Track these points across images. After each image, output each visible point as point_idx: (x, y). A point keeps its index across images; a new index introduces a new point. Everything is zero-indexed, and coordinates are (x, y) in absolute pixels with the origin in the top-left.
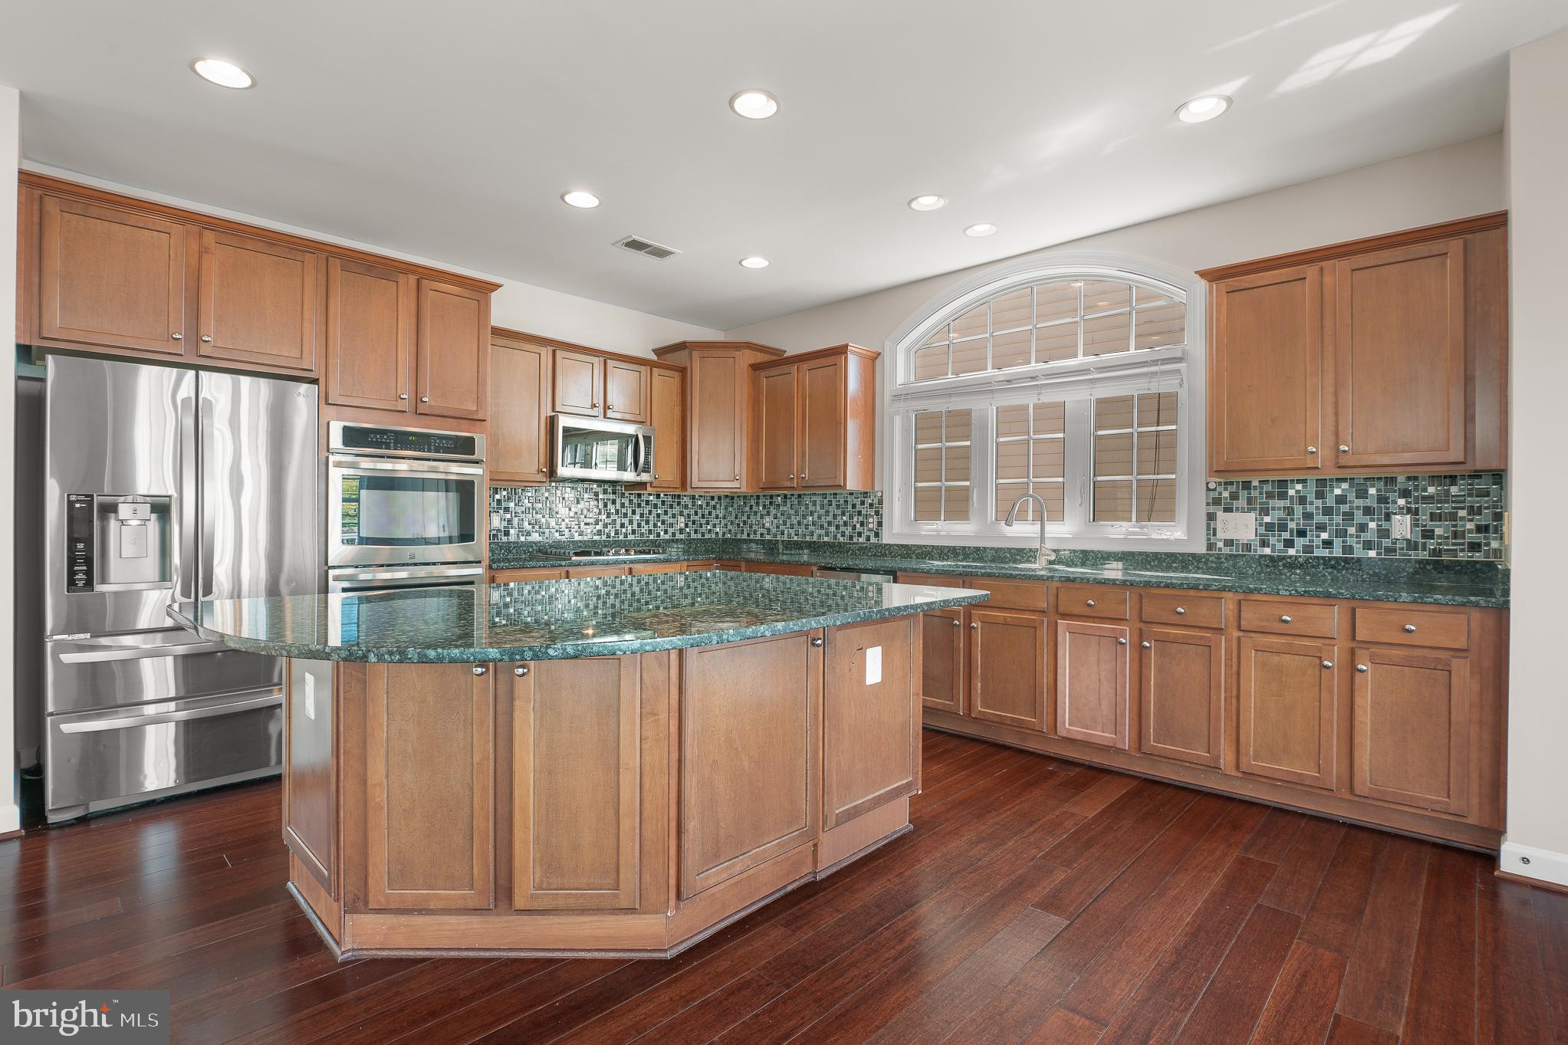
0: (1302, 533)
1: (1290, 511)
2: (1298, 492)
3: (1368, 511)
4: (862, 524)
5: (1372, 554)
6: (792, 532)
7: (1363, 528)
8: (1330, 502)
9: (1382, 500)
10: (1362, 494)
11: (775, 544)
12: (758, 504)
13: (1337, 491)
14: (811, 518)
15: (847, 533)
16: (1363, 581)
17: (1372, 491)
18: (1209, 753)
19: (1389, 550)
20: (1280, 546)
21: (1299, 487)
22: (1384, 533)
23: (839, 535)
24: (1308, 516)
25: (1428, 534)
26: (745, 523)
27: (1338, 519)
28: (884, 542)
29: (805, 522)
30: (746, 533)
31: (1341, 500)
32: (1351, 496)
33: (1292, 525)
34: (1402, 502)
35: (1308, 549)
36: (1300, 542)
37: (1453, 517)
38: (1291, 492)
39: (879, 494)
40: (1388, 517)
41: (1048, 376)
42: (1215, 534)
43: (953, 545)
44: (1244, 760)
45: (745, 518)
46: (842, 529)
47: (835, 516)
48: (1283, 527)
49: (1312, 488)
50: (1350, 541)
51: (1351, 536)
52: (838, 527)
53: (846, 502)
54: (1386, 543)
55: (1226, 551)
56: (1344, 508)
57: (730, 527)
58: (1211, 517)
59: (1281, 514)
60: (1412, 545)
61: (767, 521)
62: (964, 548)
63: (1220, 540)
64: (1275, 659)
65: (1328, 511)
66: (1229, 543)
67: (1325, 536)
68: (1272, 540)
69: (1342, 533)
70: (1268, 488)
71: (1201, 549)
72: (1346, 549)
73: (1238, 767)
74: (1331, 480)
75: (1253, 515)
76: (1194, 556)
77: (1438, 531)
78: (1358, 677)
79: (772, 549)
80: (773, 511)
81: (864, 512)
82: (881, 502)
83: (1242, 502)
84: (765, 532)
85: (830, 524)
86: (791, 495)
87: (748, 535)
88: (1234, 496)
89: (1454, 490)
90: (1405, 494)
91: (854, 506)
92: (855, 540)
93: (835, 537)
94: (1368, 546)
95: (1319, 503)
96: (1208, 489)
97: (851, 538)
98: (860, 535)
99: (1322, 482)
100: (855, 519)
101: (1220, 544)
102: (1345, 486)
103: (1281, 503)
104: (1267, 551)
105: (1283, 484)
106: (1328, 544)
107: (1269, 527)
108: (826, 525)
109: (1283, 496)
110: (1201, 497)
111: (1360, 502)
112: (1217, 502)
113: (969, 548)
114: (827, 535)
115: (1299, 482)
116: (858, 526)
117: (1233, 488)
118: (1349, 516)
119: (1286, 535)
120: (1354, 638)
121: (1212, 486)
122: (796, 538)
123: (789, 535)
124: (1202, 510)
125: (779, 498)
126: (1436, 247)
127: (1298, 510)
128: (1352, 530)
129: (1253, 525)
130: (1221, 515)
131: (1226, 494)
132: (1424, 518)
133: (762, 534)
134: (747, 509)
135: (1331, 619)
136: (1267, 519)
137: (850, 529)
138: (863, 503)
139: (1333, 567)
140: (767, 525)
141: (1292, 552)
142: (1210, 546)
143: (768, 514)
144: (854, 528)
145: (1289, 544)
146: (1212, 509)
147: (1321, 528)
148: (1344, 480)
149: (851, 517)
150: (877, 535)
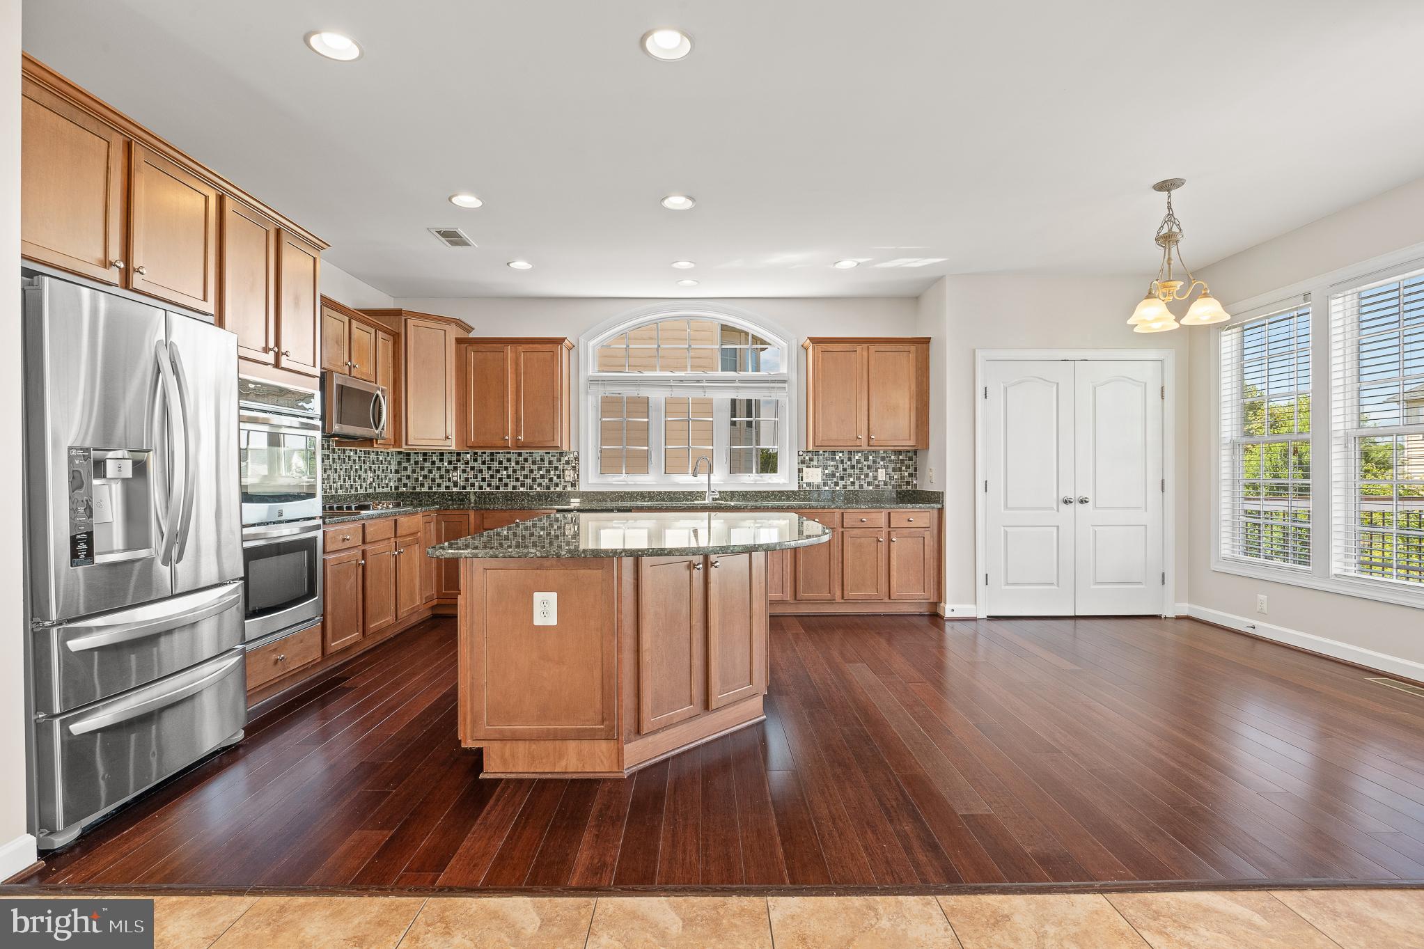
0: (842, 478)
1: (837, 468)
2: (840, 457)
3: (869, 467)
4: (559, 477)
5: (871, 488)
6: (484, 484)
7: (867, 475)
8: (854, 463)
9: (874, 462)
10: (867, 459)
11: (466, 496)
12: (441, 460)
13: (857, 457)
14: (505, 473)
15: (544, 484)
16: (869, 501)
17: (871, 457)
18: (830, 593)
19: (878, 486)
20: (833, 485)
21: (841, 455)
22: (875, 478)
23: (535, 486)
24: (845, 470)
25: (891, 478)
26: (425, 477)
27: (857, 471)
28: (581, 490)
29: (499, 475)
30: (426, 486)
31: (858, 461)
32: (862, 460)
33: (837, 474)
34: (882, 463)
35: (845, 487)
36: (841, 483)
37: (900, 470)
38: (837, 458)
39: (576, 454)
40: (877, 471)
41: (708, 381)
42: (802, 480)
43: (641, 491)
44: (845, 593)
45: (425, 472)
46: (539, 481)
47: (531, 471)
48: (834, 476)
49: (846, 455)
50: (862, 482)
51: (862, 479)
52: (534, 479)
53: (542, 460)
54: (876, 482)
55: (808, 489)
56: (860, 466)
57: (404, 481)
58: (800, 470)
59: (833, 469)
60: (886, 484)
61: (455, 476)
62: (649, 492)
63: (804, 483)
64: (858, 540)
65: (853, 467)
66: (809, 484)
67: (852, 480)
68: (829, 482)
69: (858, 478)
70: (827, 455)
71: (796, 488)
72: (861, 486)
73: (843, 598)
74: (854, 452)
75: (820, 470)
76: (793, 492)
77: (895, 477)
78: (892, 543)
79: (462, 500)
80: (461, 466)
81: (560, 467)
82: (577, 458)
83: (815, 463)
84: (451, 484)
85: (526, 477)
86: (482, 453)
87: (430, 488)
88: (811, 460)
89: (901, 457)
90: (883, 459)
91: (550, 463)
92: (552, 489)
93: (531, 488)
94: (869, 484)
95: (849, 463)
96: (799, 455)
97: (548, 488)
98: (557, 485)
99: (850, 452)
100: (552, 472)
101: (805, 485)
102: (860, 454)
103: (832, 463)
104: (827, 488)
105: (834, 453)
106: (853, 483)
107: (827, 475)
108: (521, 478)
109: (833, 459)
110: (796, 460)
111: (865, 463)
112: (803, 462)
113: (654, 492)
114: (523, 485)
115: (841, 452)
116: (555, 478)
117: (810, 455)
118: (861, 469)
119: (835, 480)
120: (889, 527)
121: (801, 453)
122: (488, 489)
123: (481, 488)
124: (796, 467)
125: (468, 455)
126: (906, 347)
127: (840, 466)
128: (863, 477)
129: (820, 474)
130: (805, 469)
131: (807, 458)
132: (890, 470)
133: (447, 487)
134: (428, 464)
135: (880, 518)
136: (827, 472)
137: (547, 481)
138: (559, 460)
139: (856, 495)
140: (455, 479)
141: (838, 488)
142: (799, 487)
143: (455, 469)
144: (551, 480)
145: (837, 484)
146: (801, 466)
147: (850, 475)
148: (859, 452)
149: (548, 471)
150: (573, 485)
